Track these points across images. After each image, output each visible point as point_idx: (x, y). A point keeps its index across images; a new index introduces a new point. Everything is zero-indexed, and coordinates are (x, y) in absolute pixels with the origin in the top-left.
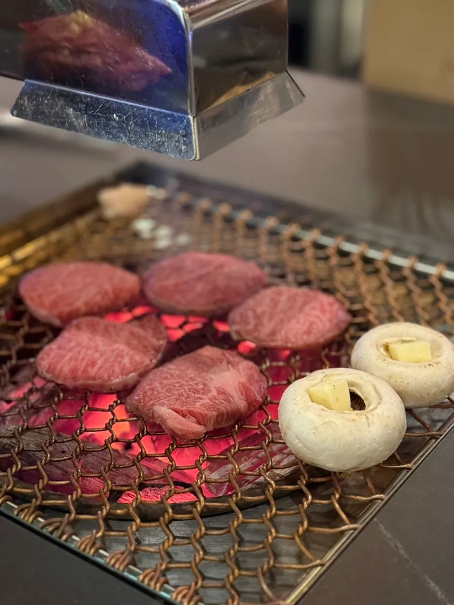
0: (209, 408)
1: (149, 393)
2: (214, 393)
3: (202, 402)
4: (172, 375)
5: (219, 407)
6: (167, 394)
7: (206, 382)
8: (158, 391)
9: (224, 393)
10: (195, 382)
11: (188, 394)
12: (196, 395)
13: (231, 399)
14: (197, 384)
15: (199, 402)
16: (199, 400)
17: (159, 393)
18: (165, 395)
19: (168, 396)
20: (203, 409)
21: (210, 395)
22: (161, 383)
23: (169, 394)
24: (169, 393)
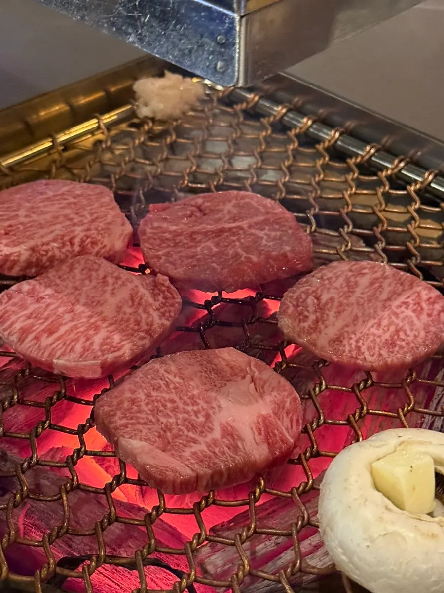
0: (202, 461)
1: (126, 405)
2: (217, 434)
3: (196, 448)
4: (167, 385)
5: (216, 461)
6: (151, 417)
7: (211, 412)
8: (139, 406)
9: (232, 435)
10: (195, 408)
11: (180, 430)
12: (191, 434)
13: (240, 445)
14: (196, 413)
15: (191, 447)
16: (192, 444)
17: (140, 411)
18: (147, 419)
19: (151, 421)
20: (193, 461)
21: (210, 437)
22: (148, 396)
23: (153, 420)
24: (154, 416)
